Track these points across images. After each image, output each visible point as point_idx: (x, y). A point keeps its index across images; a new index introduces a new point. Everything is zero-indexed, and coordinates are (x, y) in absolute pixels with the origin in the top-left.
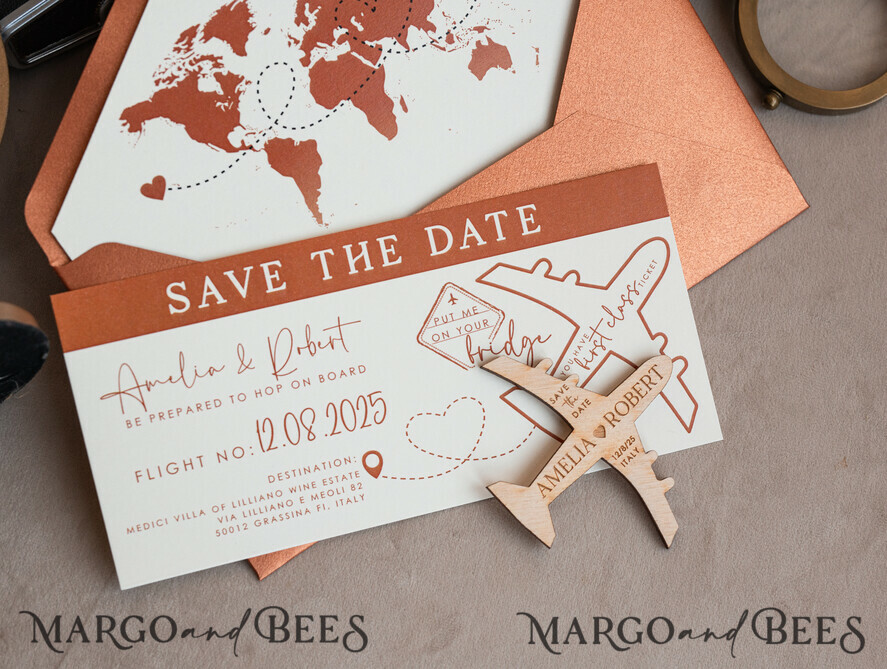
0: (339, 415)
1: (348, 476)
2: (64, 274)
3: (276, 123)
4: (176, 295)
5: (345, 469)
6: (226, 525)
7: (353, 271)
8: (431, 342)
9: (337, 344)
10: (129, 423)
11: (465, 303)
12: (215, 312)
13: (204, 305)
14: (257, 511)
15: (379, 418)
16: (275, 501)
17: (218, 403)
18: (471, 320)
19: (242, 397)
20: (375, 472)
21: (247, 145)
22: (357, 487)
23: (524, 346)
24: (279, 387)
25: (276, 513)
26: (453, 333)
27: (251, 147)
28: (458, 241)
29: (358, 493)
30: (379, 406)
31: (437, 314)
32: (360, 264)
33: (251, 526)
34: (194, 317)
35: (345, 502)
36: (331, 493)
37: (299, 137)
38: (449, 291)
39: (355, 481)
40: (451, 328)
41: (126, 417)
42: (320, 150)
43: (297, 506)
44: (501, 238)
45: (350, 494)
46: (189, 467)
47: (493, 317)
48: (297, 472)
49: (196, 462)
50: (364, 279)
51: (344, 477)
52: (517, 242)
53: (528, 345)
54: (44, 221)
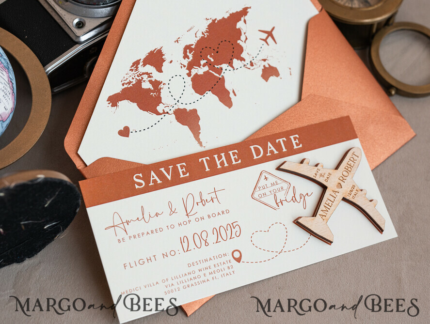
0: (219, 234)
1: (226, 262)
2: (84, 172)
3: (178, 101)
4: (138, 180)
5: (224, 259)
6: (169, 289)
7: (219, 167)
8: (258, 198)
9: (215, 200)
10: (119, 241)
11: (271, 179)
12: (156, 187)
13: (151, 184)
14: (184, 281)
15: (238, 234)
16: (192, 276)
17: (161, 230)
18: (276, 187)
19: (172, 227)
20: (238, 260)
21: (166, 112)
22: (231, 267)
23: (301, 198)
24: (190, 221)
25: (193, 282)
26: (268, 193)
27: (167, 113)
28: (265, 152)
29: (231, 270)
30: (237, 228)
31: (260, 185)
32: (222, 163)
33: (181, 288)
34: (147, 190)
35: (225, 275)
36: (218, 271)
37: (189, 108)
38: (264, 174)
39: (229, 265)
40: (267, 191)
41: (118, 237)
42: (199, 113)
43: (203, 278)
44: (284, 150)
45: (227, 271)
46: (149, 261)
47: (285, 186)
48: (201, 261)
49: (153, 258)
50: (224, 170)
51: (224, 263)
52: (292, 152)
53: (303, 198)
54: (74, 148)
